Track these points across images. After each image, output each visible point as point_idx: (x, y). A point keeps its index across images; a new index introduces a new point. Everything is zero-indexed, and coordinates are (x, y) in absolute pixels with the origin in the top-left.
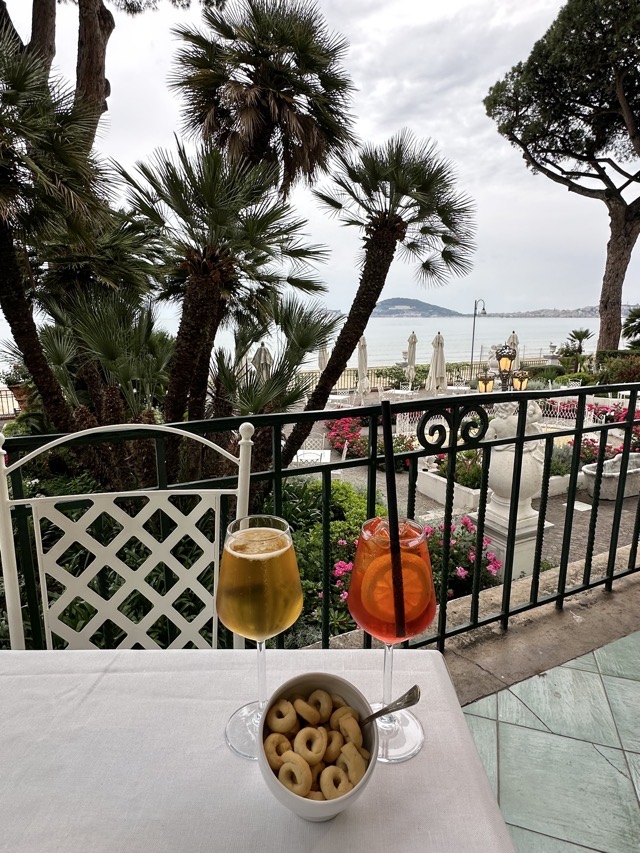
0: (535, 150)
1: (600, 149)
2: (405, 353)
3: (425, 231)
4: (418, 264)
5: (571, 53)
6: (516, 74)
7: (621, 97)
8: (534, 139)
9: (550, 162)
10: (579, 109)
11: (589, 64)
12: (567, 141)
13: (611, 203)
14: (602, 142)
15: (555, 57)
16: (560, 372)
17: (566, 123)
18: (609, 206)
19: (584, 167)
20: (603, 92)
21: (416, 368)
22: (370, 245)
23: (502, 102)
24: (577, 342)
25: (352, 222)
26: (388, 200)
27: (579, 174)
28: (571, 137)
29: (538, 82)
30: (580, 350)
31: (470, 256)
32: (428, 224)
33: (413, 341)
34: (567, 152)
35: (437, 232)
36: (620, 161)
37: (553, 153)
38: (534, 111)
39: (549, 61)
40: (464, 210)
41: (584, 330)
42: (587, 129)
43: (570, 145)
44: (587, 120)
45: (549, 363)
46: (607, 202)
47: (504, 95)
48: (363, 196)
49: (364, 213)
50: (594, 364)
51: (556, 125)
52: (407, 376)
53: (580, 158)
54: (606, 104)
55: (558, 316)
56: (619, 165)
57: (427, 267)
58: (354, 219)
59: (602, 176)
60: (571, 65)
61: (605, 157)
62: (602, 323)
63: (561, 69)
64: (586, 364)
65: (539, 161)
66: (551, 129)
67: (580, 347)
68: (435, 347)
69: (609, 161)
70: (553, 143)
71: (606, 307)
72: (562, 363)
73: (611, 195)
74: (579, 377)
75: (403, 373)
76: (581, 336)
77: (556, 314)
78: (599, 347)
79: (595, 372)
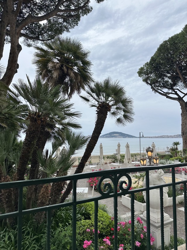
0: (154, 86)
1: (174, 86)
2: (116, 150)
3: (117, 108)
4: (116, 119)
5: (162, 60)
6: (146, 65)
7: (178, 71)
8: (154, 83)
9: (160, 90)
10: (167, 75)
11: (168, 63)
12: (164, 84)
13: (180, 101)
14: (175, 84)
15: (158, 61)
16: (171, 157)
17: (163, 79)
18: (180, 102)
19: (170, 91)
20: (173, 70)
21: (120, 155)
22: (99, 113)
23: (143, 73)
24: (176, 146)
25: (93, 106)
26: (104, 99)
27: (169, 93)
28: (165, 83)
29: (153, 67)
30: (177, 149)
31: (133, 117)
32: (118, 106)
33: (119, 146)
34: (165, 87)
35: (122, 109)
36: (181, 89)
37: (160, 87)
38: (153, 75)
39: (156, 62)
40: (130, 101)
41: (177, 142)
42: (170, 81)
43: (165, 85)
44: (169, 78)
45: (167, 153)
46: (179, 101)
47: (143, 71)
48: (96, 97)
49: (97, 103)
50: (182, 154)
51: (160, 79)
52: (117, 158)
53: (169, 88)
54: (174, 74)
55: (169, 138)
56: (181, 90)
57: (119, 120)
58: (94, 105)
59: (176, 94)
60: (162, 63)
61: (176, 88)
62: (183, 140)
63: (160, 64)
64: (180, 153)
65: (156, 89)
66: (159, 80)
67: (177, 148)
68: (126, 148)
69: (178, 89)
70: (160, 84)
71: (183, 134)
72: (172, 153)
73: (180, 99)
74: (178, 158)
75: (116, 157)
76: (177, 144)
77: (168, 137)
78: (183, 148)
79: (183, 156)
